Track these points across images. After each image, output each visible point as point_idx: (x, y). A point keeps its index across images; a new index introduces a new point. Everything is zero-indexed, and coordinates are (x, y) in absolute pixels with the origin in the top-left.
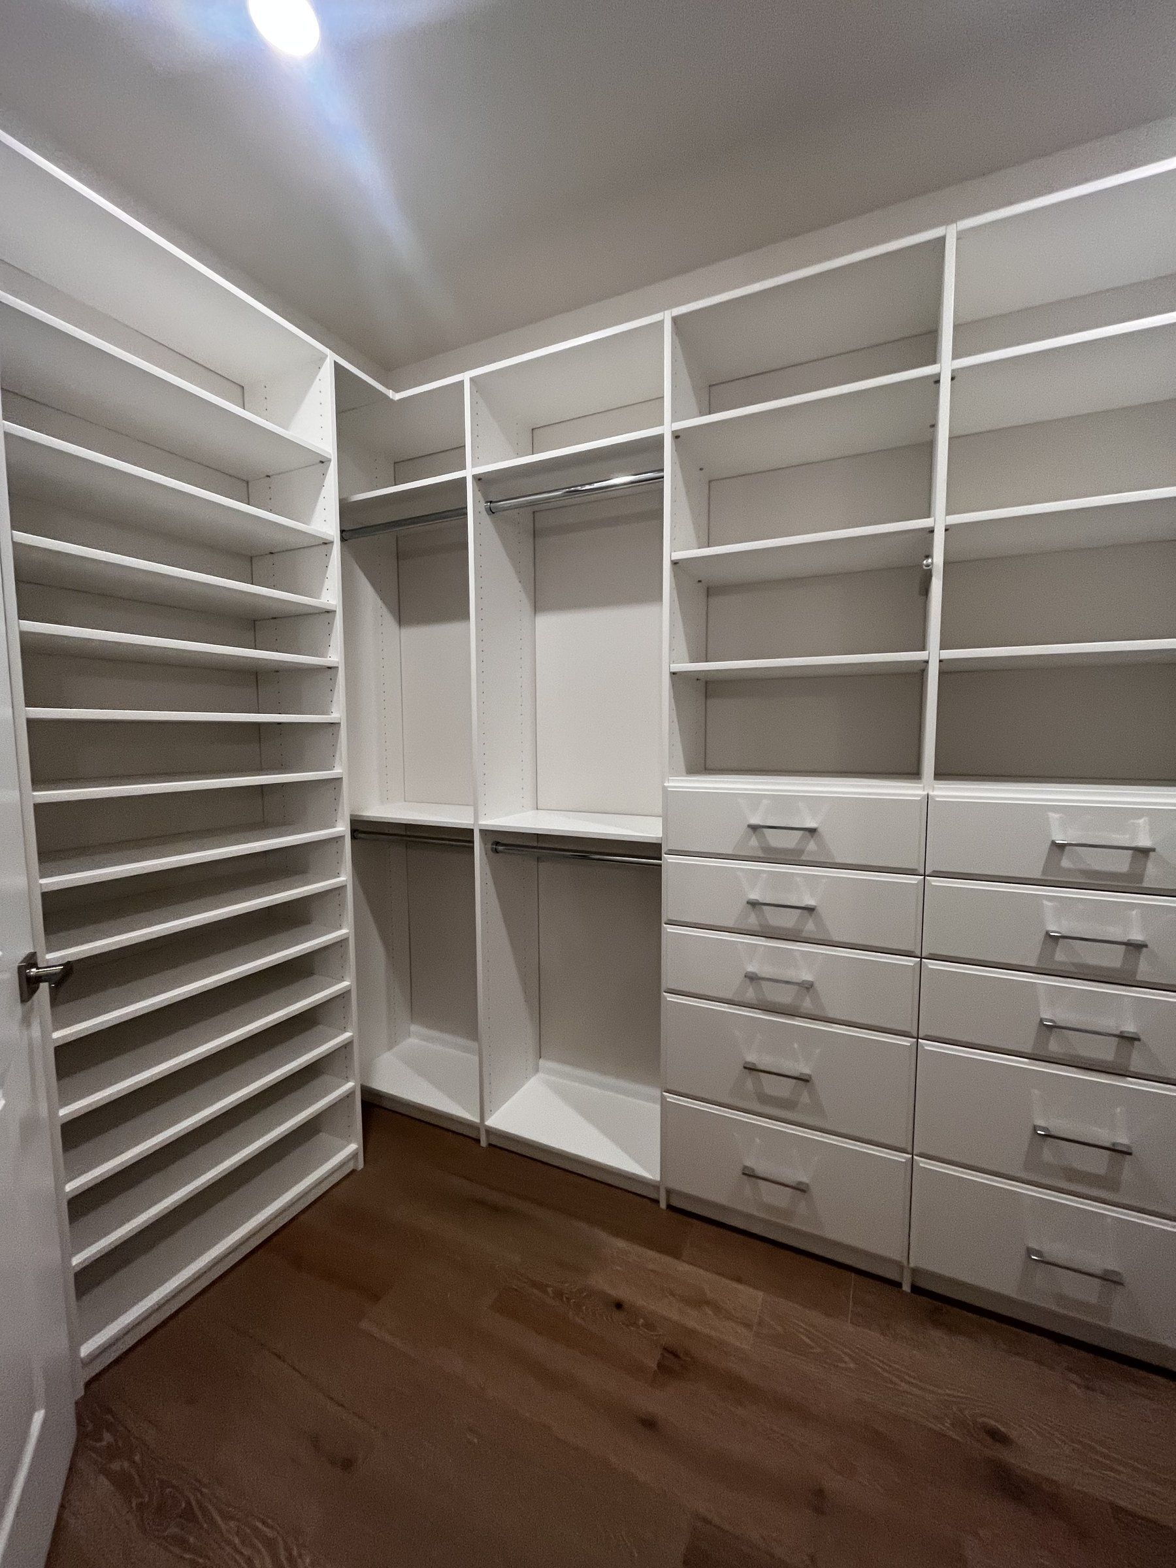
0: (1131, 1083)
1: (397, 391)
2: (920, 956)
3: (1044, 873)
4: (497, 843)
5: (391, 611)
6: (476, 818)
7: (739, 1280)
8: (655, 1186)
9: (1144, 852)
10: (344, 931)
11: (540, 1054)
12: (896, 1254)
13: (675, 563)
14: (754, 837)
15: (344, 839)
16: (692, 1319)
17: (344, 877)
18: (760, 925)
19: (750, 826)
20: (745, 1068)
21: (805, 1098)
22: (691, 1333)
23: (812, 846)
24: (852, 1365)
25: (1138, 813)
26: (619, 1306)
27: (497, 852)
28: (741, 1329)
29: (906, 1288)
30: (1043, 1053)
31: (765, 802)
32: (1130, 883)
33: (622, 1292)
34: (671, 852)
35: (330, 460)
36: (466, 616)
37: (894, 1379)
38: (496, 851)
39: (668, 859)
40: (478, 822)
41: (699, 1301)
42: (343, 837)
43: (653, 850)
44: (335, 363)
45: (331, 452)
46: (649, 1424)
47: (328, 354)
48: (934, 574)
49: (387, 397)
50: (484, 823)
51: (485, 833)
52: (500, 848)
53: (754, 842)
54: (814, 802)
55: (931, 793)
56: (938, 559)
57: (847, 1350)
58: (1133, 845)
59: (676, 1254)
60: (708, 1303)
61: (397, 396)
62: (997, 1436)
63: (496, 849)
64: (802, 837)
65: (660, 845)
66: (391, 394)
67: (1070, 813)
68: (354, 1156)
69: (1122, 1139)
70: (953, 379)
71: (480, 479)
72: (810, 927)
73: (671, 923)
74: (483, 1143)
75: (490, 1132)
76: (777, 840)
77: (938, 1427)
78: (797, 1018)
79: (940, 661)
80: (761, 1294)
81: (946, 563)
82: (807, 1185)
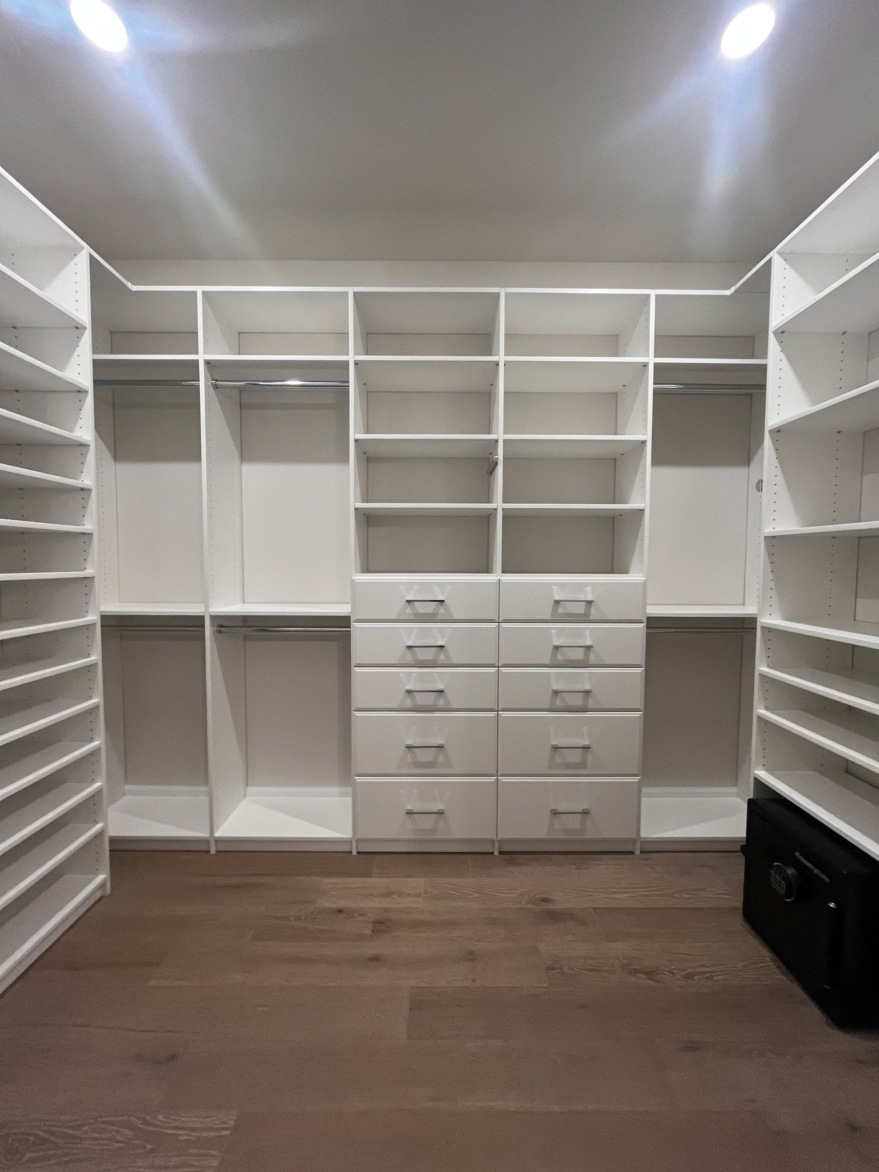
0: (589, 714)
1: (134, 284)
2: (497, 666)
3: (552, 616)
4: (221, 626)
5: (108, 447)
6: (207, 607)
7: (409, 876)
8: (349, 842)
9: (590, 603)
10: (94, 701)
11: (247, 783)
12: (491, 835)
13: (356, 441)
14: (409, 608)
15: (96, 626)
16: (386, 903)
17: (95, 657)
18: (414, 660)
19: (407, 601)
20: (407, 747)
21: (441, 758)
22: (386, 910)
23: (442, 611)
24: (477, 895)
25: (587, 585)
26: (340, 911)
27: (222, 632)
28: (416, 899)
29: (496, 853)
30: (554, 707)
31: (415, 586)
32: (584, 618)
33: (341, 904)
34: (358, 621)
35: (85, 328)
36: (198, 459)
37: (497, 894)
38: (220, 632)
39: (355, 625)
40: (208, 609)
41: (389, 894)
42: (95, 624)
43: (344, 621)
44: (90, 254)
45: (87, 322)
46: (375, 959)
47: (85, 247)
48: (499, 463)
49: (127, 287)
50: (213, 610)
51: (213, 618)
52: (222, 629)
53: (409, 610)
54: (441, 585)
55: (501, 578)
56: (500, 456)
57: (470, 889)
58: (586, 599)
59: (368, 875)
60: (394, 893)
61: (135, 288)
62: (545, 900)
63: (220, 630)
64: (437, 605)
65: (350, 617)
66: (129, 285)
67: (562, 585)
68: (102, 885)
69: (586, 742)
70: (505, 365)
71: (208, 363)
72: (442, 658)
73: (359, 666)
74: (213, 852)
75: (218, 841)
76: (421, 608)
77: (520, 906)
78: (435, 712)
79: (503, 509)
80: (422, 880)
81: (505, 459)
82: (443, 810)
